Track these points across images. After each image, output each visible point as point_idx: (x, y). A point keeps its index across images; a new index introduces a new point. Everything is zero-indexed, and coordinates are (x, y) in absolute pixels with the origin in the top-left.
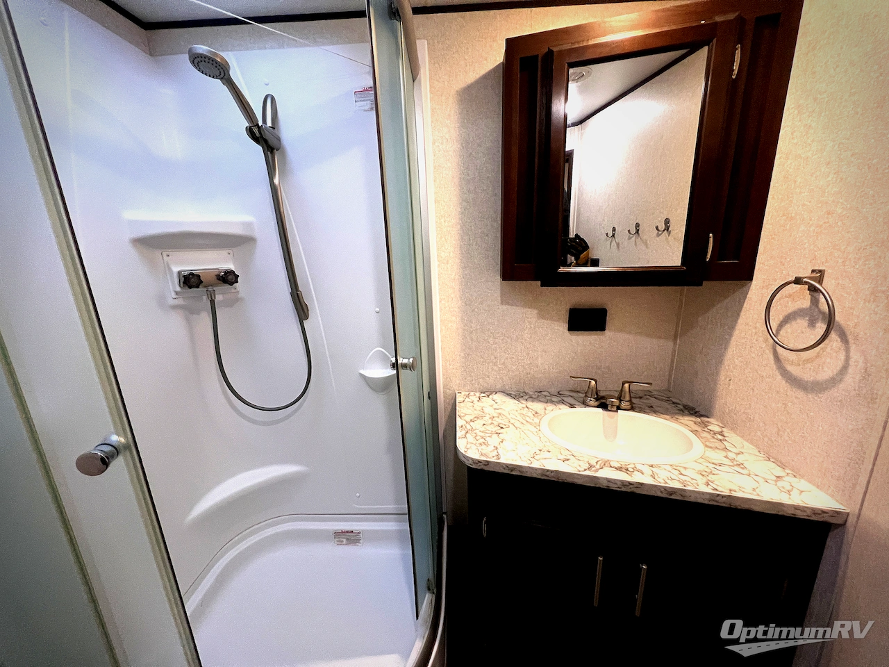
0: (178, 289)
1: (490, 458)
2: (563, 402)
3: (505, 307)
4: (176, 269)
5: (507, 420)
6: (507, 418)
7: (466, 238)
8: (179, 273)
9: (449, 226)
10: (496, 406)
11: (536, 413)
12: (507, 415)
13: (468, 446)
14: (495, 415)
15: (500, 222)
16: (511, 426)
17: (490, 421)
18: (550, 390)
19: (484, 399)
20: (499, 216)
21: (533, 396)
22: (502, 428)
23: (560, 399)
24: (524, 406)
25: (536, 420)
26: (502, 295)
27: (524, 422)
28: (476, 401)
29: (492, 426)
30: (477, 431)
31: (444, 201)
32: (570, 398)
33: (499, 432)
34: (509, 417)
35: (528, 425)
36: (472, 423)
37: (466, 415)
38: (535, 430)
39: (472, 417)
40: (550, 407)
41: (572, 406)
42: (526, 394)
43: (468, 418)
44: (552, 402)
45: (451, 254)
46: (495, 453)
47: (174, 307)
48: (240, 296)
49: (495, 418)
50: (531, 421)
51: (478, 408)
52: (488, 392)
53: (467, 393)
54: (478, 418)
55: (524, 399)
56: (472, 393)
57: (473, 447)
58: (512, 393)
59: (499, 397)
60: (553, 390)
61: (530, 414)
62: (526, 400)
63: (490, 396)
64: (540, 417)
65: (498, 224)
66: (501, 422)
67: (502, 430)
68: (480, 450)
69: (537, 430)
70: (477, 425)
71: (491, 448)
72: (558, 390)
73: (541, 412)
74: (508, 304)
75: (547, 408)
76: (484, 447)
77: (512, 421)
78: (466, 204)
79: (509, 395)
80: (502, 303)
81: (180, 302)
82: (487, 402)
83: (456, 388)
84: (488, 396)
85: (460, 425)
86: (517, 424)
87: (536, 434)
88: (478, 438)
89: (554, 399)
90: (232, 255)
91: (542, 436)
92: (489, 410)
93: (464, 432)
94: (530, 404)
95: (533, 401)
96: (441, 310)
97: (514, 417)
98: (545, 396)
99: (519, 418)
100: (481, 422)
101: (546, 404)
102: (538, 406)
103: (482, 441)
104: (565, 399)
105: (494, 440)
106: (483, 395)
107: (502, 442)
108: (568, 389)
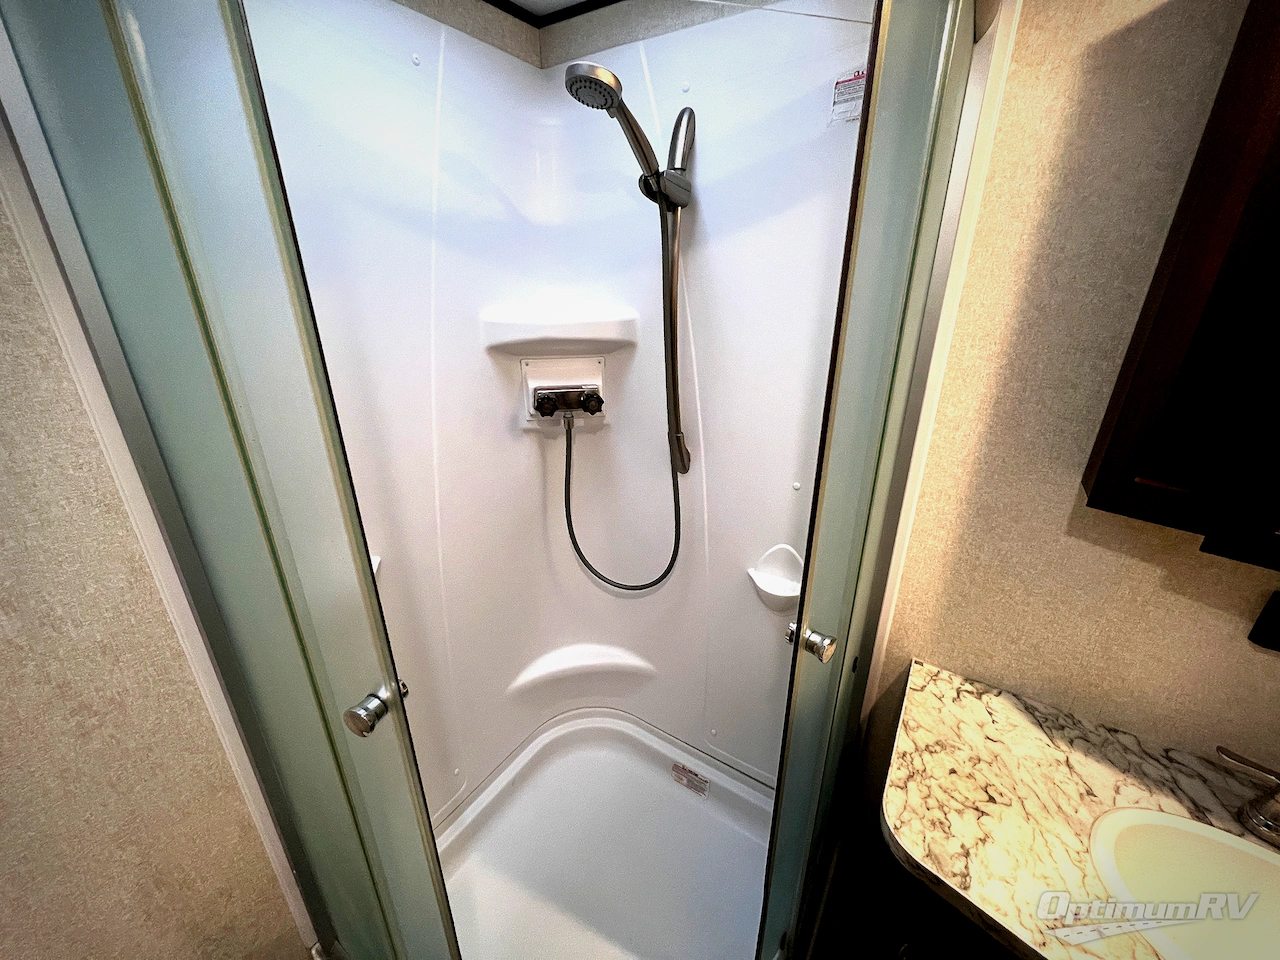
0: (533, 411)
1: (946, 876)
2: (1175, 790)
3: (1072, 541)
4: (533, 384)
5: (1007, 781)
6: (1010, 775)
7: (1016, 385)
8: (536, 390)
9: (980, 358)
10: (990, 731)
11: (1090, 793)
12: (1012, 765)
13: (906, 816)
14: (985, 756)
15: (1120, 362)
16: (1016, 804)
17: (968, 769)
18: (1142, 738)
19: (969, 700)
20: (1123, 349)
21: (1092, 737)
22: (992, 800)
23: (1167, 775)
24: (1062, 757)
25: (1085, 815)
26: (1074, 517)
27: (1053, 808)
28: (947, 700)
29: (970, 783)
30: (933, 783)
31: (983, 305)
32: (1197, 783)
33: (983, 809)
34: (1017, 775)
35: (1059, 818)
36: (926, 756)
37: (919, 726)
38: (1075, 844)
39: (930, 739)
40: (1132, 790)
41: (1199, 813)
42: (1076, 723)
43: (924, 738)
44: (1142, 776)
45: (970, 414)
46: (959, 866)
47: (527, 431)
48: (605, 422)
49: (982, 765)
50: (1070, 811)
51: (951, 721)
52: (983, 684)
53: (935, 670)
54: (943, 747)
55: (1063, 738)
56: (945, 674)
57: (917, 825)
58: (1041, 708)
59: (1002, 705)
60: (1154, 745)
61: (1073, 789)
62: (1071, 742)
63: (984, 697)
64: (1097, 809)
65: (1112, 368)
66: (994, 780)
67: (991, 805)
68: (928, 840)
69: (1079, 847)
70: (939, 765)
71: (954, 847)
72: (1166, 745)
73: (1104, 793)
74: (1086, 538)
75: (1123, 789)
76: (938, 834)
77: (1022, 792)
78: (1037, 314)
79: (1029, 710)
80: (1069, 533)
81: (535, 425)
82: (973, 709)
83: (916, 651)
84: (979, 696)
85: (901, 750)
86: (1032, 806)
87: (1074, 855)
88: (932, 802)
89: (1150, 768)
90: (603, 363)
91: (1089, 870)
92: (972, 736)
93: (903, 773)
94: (1077, 757)
95: (1087, 753)
96: (919, 511)
97: (1028, 779)
98: (1126, 749)
99: (1041, 789)
100: (946, 760)
101: (1121, 777)
102: (1098, 774)
103: (938, 814)
104: (1183, 780)
105: (965, 828)
106: (968, 687)
107: (983, 841)
108: (1200, 754)
